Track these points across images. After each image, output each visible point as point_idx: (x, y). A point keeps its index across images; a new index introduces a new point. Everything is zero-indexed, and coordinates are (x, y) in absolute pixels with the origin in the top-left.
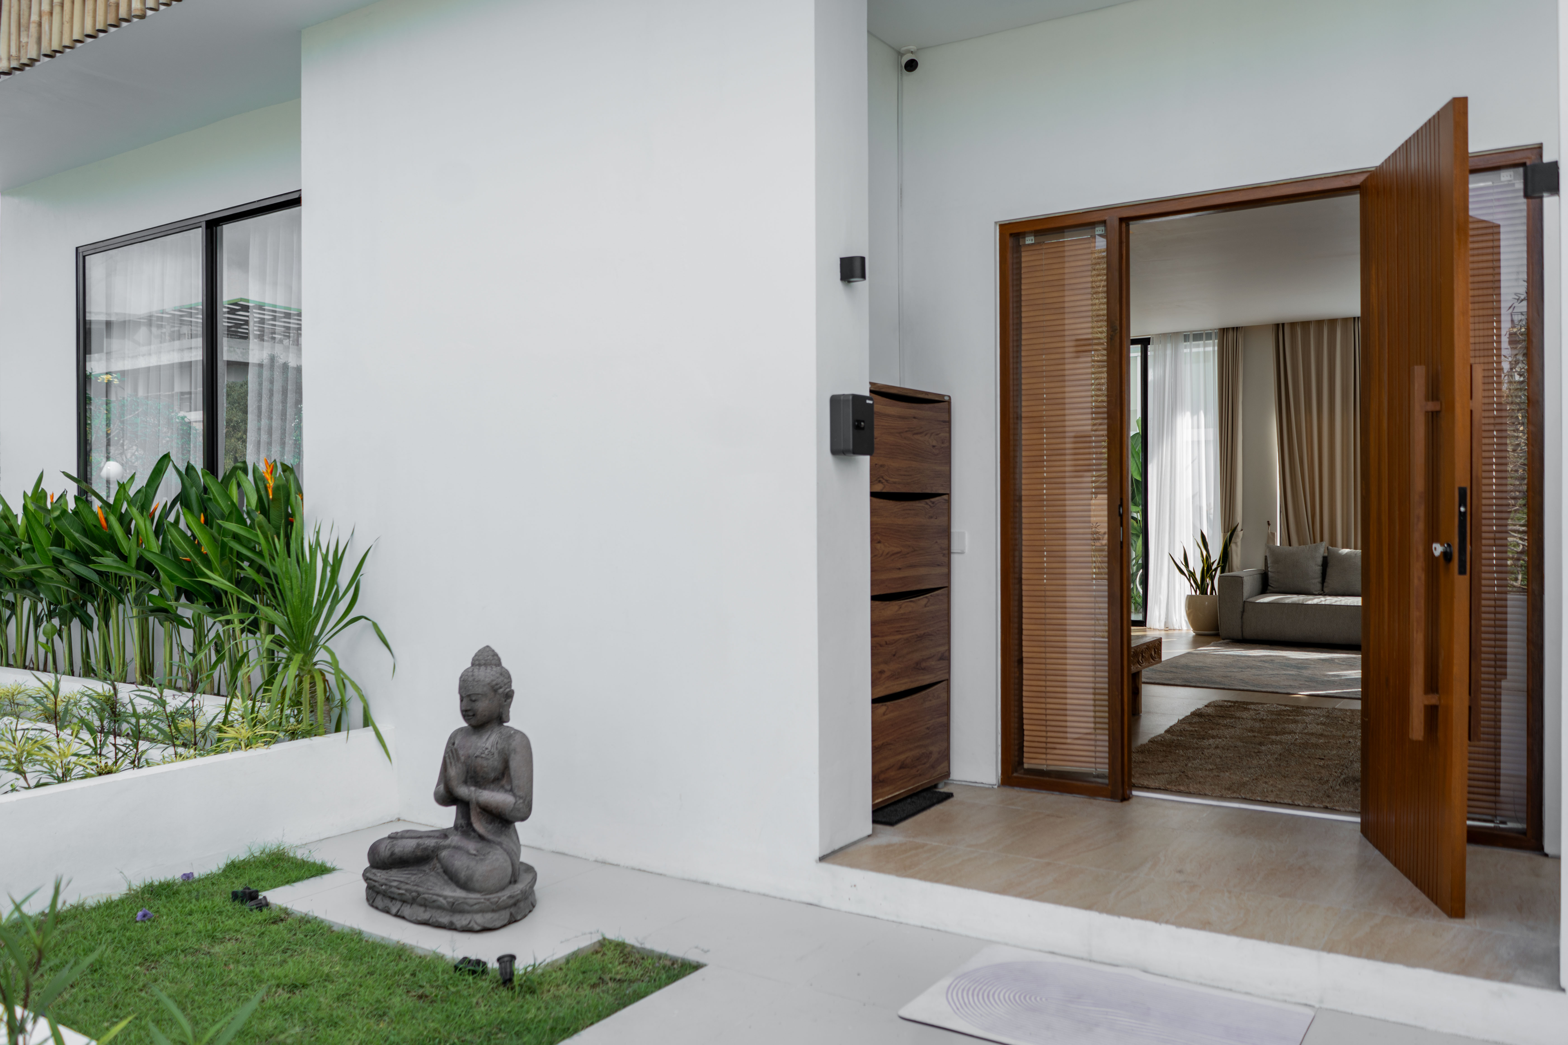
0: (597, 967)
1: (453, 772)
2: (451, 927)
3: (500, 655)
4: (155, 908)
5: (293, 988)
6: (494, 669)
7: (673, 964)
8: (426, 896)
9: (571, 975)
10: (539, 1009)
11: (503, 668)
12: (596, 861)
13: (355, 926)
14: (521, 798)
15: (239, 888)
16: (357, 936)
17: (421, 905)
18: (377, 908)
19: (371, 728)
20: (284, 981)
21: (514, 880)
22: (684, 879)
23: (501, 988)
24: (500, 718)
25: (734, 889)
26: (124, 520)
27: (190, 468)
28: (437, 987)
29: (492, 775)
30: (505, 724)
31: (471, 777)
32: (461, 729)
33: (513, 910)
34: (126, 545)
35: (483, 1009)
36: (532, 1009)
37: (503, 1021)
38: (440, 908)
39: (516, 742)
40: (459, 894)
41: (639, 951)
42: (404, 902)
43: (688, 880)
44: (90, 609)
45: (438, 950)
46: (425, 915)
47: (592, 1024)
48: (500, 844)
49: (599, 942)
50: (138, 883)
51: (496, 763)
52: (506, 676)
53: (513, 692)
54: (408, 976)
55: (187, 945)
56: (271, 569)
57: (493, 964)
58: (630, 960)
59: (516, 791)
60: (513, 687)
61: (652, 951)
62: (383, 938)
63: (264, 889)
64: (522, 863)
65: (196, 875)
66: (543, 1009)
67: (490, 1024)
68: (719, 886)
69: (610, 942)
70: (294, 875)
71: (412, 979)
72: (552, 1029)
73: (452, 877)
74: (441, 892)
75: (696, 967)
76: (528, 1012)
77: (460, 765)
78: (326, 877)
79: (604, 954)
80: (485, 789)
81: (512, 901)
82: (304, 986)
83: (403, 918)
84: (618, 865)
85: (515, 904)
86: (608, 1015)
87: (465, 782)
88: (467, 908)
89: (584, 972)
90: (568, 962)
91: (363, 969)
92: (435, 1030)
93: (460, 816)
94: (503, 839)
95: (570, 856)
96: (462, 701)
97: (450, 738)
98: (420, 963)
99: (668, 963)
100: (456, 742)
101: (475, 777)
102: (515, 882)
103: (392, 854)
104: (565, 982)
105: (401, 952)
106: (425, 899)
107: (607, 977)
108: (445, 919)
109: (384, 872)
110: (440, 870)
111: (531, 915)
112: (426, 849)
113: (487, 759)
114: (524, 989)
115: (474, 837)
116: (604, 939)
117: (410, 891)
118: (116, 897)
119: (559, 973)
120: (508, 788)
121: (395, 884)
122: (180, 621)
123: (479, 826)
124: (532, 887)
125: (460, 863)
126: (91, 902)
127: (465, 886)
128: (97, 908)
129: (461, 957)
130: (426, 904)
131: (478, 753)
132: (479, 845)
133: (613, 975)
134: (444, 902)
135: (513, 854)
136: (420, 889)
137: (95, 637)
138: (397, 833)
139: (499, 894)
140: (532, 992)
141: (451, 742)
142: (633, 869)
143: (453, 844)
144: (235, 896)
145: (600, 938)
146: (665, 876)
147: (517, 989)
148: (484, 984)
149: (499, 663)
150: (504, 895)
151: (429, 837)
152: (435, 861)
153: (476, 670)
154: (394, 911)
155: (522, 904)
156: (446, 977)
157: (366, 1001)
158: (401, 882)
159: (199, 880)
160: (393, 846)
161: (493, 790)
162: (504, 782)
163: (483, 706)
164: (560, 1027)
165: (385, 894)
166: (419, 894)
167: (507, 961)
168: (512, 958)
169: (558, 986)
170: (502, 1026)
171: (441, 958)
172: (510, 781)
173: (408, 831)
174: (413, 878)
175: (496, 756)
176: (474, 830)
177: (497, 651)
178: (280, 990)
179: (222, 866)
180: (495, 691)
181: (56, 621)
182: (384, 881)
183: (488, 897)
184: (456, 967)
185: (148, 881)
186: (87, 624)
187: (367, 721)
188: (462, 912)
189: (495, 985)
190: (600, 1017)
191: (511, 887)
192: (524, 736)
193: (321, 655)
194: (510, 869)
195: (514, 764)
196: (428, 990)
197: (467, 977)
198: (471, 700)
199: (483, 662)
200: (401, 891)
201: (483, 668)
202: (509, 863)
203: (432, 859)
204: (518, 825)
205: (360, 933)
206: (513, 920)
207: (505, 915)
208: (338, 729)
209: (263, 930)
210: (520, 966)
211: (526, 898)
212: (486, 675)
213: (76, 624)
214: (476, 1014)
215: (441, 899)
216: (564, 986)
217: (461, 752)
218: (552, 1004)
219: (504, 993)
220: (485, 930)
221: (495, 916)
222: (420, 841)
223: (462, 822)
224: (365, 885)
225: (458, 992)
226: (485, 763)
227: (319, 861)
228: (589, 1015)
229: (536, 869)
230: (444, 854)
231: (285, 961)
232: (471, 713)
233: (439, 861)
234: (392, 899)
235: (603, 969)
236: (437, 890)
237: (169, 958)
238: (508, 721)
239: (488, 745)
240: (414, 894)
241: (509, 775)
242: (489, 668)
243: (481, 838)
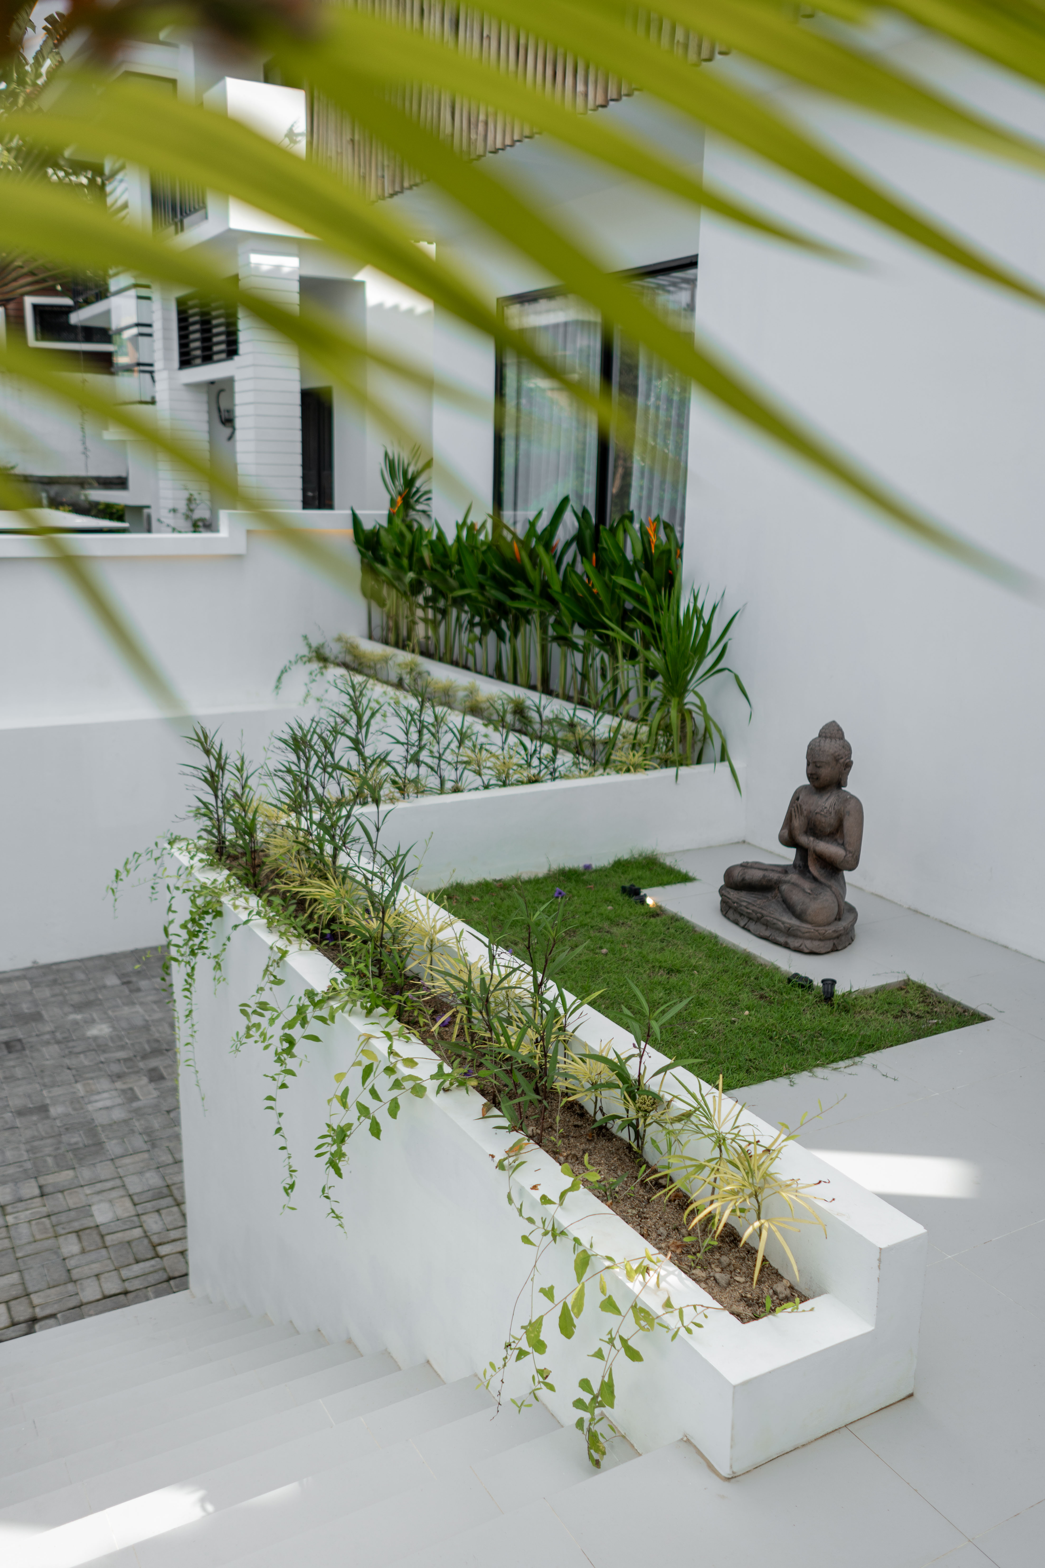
0: (901, 1002)
1: (797, 823)
2: (786, 946)
3: (844, 730)
4: (568, 889)
5: (670, 971)
6: (838, 742)
7: (964, 1012)
8: (768, 918)
9: (878, 1004)
10: (851, 1025)
11: (845, 741)
12: (909, 909)
13: (713, 931)
14: (850, 852)
15: (627, 885)
16: (713, 939)
17: (764, 924)
18: (728, 919)
19: (726, 763)
20: (664, 964)
21: (838, 918)
22: (986, 940)
23: (823, 1003)
24: (839, 783)
25: (1030, 957)
26: (533, 555)
27: (585, 511)
28: (775, 992)
29: (828, 830)
30: (843, 789)
31: (811, 829)
32: (805, 787)
33: (836, 941)
34: (533, 576)
35: (808, 1016)
36: (846, 1025)
37: (823, 1029)
38: (778, 929)
39: (851, 806)
40: (794, 922)
41: (936, 995)
42: (750, 919)
43: (990, 941)
44: (503, 625)
45: (775, 963)
46: (767, 933)
47: (892, 1046)
48: (830, 887)
49: (904, 981)
50: (555, 867)
51: (832, 821)
52: (848, 748)
53: (852, 763)
54: (752, 978)
55: (594, 923)
56: (654, 619)
57: (817, 983)
58: (928, 1001)
59: (847, 846)
60: (852, 759)
61: (948, 998)
62: (734, 945)
63: (644, 888)
64: (846, 903)
65: (594, 866)
66: (854, 1026)
67: (813, 1029)
68: (1016, 951)
69: (914, 983)
70: (665, 879)
71: (756, 981)
72: (861, 1044)
73: (789, 907)
74: (780, 918)
75: (984, 1019)
76: (842, 1026)
77: (802, 818)
78: (689, 885)
79: (907, 992)
80: (821, 840)
81: (835, 935)
82: (679, 971)
83: (749, 931)
84: (928, 916)
85: (838, 937)
86: (905, 1042)
87: (806, 833)
88: (799, 934)
89: (889, 1003)
90: (877, 993)
91: (719, 967)
92: (773, 1024)
93: (799, 858)
94: (832, 883)
95: (887, 900)
96: (808, 764)
97: (796, 792)
98: (762, 970)
99: (960, 1010)
100: (801, 798)
101: (813, 830)
102: (839, 919)
103: (743, 880)
104: (873, 1008)
105: (747, 959)
106: (768, 921)
107: (907, 1010)
108: (782, 939)
109: (736, 892)
110: (780, 899)
111: (849, 948)
112: (770, 880)
113: (825, 817)
114: (841, 1007)
115: (809, 878)
116: (909, 979)
117: (757, 913)
118: (541, 875)
119: (869, 1000)
120: (841, 842)
121: (744, 904)
122: (574, 646)
123: (814, 869)
124: (853, 925)
125: (796, 897)
126: (525, 877)
127: (800, 916)
128: (529, 882)
129: (793, 972)
130: (767, 925)
131: (818, 810)
132: (813, 885)
133: (912, 1010)
134: (782, 926)
135: (840, 896)
136: (764, 912)
137: (506, 648)
138: (748, 863)
139: (827, 928)
140: (847, 1011)
141: (796, 798)
142: (941, 922)
143: (792, 881)
144: (624, 890)
145: (906, 978)
146: (969, 933)
147: (836, 1006)
148: (811, 997)
149: (842, 737)
150: (830, 930)
151: (773, 870)
152: (776, 891)
153: (822, 742)
154: (742, 924)
155: (843, 938)
156: (781, 985)
157: (723, 992)
158: (749, 903)
159: (596, 871)
160: (744, 873)
161: (828, 842)
162: (838, 836)
163: (826, 773)
164: (866, 1043)
165: (736, 910)
166: (763, 916)
167: (829, 984)
168: (834, 982)
169: (867, 1010)
170: (822, 1032)
171: (777, 969)
172: (843, 837)
173: (756, 863)
174: (758, 902)
175: (833, 814)
176: (809, 872)
177: (841, 725)
178: (661, 971)
179: (612, 861)
180: (837, 761)
181: (477, 631)
182: (735, 900)
183: (817, 928)
184: (789, 981)
185: (562, 866)
186: (501, 636)
187: (724, 756)
188: (795, 936)
189: (818, 999)
190: (899, 1042)
191: (836, 922)
192: (858, 801)
193: (690, 698)
194: (836, 909)
195: (848, 823)
196: (767, 992)
197: (797, 989)
198: (816, 766)
199: (829, 735)
200: (749, 911)
201: (828, 740)
202: (836, 904)
203: (774, 889)
204: (846, 873)
205: (716, 937)
206: (835, 949)
207: (829, 945)
208: (699, 762)
209: (646, 921)
210: (840, 989)
211: (848, 934)
212: (830, 747)
213: (492, 636)
214: (803, 1019)
215: (780, 923)
216: (872, 1012)
217: (804, 807)
218: (862, 1024)
219: (825, 1007)
220: (812, 953)
221: (822, 944)
222: (767, 873)
223: (799, 863)
224: (720, 899)
225: (790, 999)
226: (823, 819)
227: (684, 870)
228: (890, 1039)
229: (858, 910)
230: (784, 887)
231: (662, 949)
232: (815, 777)
233: (780, 892)
234: (741, 915)
235: (905, 1004)
236: (777, 915)
237: (583, 930)
238: (845, 786)
239: (827, 805)
240: (759, 915)
241: (842, 832)
242: (833, 741)
243: (815, 879)
